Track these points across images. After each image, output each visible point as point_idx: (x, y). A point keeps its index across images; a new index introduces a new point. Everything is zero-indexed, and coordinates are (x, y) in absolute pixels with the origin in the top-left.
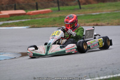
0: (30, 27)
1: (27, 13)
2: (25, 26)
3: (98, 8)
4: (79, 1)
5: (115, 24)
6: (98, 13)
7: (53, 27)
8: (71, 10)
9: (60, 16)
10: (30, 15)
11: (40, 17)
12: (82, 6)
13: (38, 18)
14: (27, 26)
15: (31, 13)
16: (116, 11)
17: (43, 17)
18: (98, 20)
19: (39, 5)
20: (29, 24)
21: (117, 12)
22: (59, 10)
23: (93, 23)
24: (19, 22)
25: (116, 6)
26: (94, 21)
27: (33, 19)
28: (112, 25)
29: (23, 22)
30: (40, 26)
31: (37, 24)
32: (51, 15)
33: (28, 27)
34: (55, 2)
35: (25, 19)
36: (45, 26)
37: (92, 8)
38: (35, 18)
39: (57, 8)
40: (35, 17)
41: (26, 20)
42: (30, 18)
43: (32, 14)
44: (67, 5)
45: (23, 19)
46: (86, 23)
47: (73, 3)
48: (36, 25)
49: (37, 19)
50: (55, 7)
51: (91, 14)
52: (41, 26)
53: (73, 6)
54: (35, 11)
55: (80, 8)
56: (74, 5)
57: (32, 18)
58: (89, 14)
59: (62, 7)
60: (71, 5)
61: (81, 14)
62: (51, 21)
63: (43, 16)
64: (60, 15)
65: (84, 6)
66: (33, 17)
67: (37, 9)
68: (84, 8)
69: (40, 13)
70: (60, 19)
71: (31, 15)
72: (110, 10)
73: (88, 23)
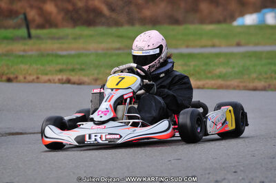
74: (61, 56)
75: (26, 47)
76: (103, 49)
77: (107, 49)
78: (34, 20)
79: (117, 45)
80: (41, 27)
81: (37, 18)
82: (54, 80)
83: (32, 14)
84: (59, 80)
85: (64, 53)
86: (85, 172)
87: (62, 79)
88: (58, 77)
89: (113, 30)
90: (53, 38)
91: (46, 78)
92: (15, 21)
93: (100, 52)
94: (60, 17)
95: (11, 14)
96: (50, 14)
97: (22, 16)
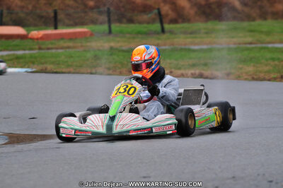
0: (34, 70)
1: (30, 36)
2: (22, 67)
3: (207, 33)
4: (159, 13)
5: (246, 77)
6: (205, 47)
7: (91, 73)
8: (139, 33)
9: (111, 48)
10: (37, 39)
11: (62, 48)
12: (167, 26)
13: (57, 48)
14: (28, 67)
15: (40, 36)
16: (251, 43)
17: (69, 47)
18: (206, 65)
19: (61, 16)
20: (33, 63)
21: (253, 46)
22: (110, 32)
23: (193, 71)
24: (7, 55)
25: (251, 31)
26: (193, 66)
27: (43, 51)
28: (238, 78)
29: (18, 58)
30: (58, 70)
31: (53, 63)
32: (88, 44)
33: (29, 70)
34: (100, 13)
35: (24, 50)
36: (72, 70)
37: (191, 33)
38: (48, 49)
39: (105, 27)
40: (50, 46)
41: (27, 52)
42: (37, 47)
43: (41, 38)
44: (131, 21)
45: (19, 50)
46: (173, 70)
47: (145, 17)
48: (49, 67)
49: (54, 51)
50: (101, 23)
51: (187, 47)
52: (64, 70)
53: (145, 25)
54: (50, 31)
55: (163, 31)
56: (148, 23)
57: (40, 49)
58: (183, 47)
59: (118, 24)
60: (140, 23)
61: (165, 45)
62: (88, 60)
63: (70, 44)
64: (112, 44)
65: (172, 26)
66: (43, 47)
67: (56, 28)
68: (171, 32)
69: (62, 37)
70: (111, 55)
71: (40, 41)
72: (235, 40)
73: (180, 69)
74: (194, 51)
75: (160, 42)
76: (235, 44)
77: (240, 44)
78: (167, 15)
79: (249, 39)
80: (174, 21)
81: (170, 12)
82: (187, 75)
83: (166, 9)
84: (192, 74)
85: (196, 47)
86: (220, 167)
87: (195, 74)
88: (190, 72)
89: (245, 24)
90: (185, 33)
91: (179, 72)
92: (150, 15)
93: (232, 46)
94: (192, 12)
95: (146, 9)
96: (183, 8)
97: (156, 11)
